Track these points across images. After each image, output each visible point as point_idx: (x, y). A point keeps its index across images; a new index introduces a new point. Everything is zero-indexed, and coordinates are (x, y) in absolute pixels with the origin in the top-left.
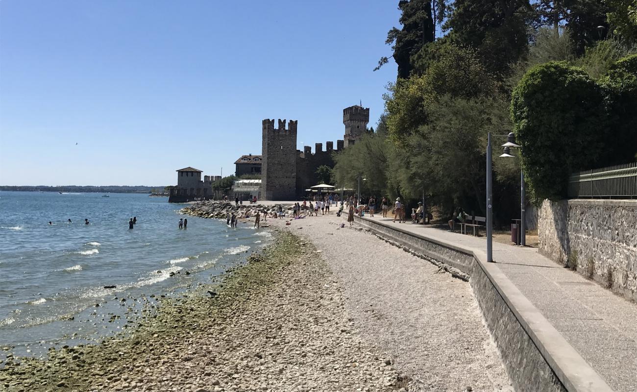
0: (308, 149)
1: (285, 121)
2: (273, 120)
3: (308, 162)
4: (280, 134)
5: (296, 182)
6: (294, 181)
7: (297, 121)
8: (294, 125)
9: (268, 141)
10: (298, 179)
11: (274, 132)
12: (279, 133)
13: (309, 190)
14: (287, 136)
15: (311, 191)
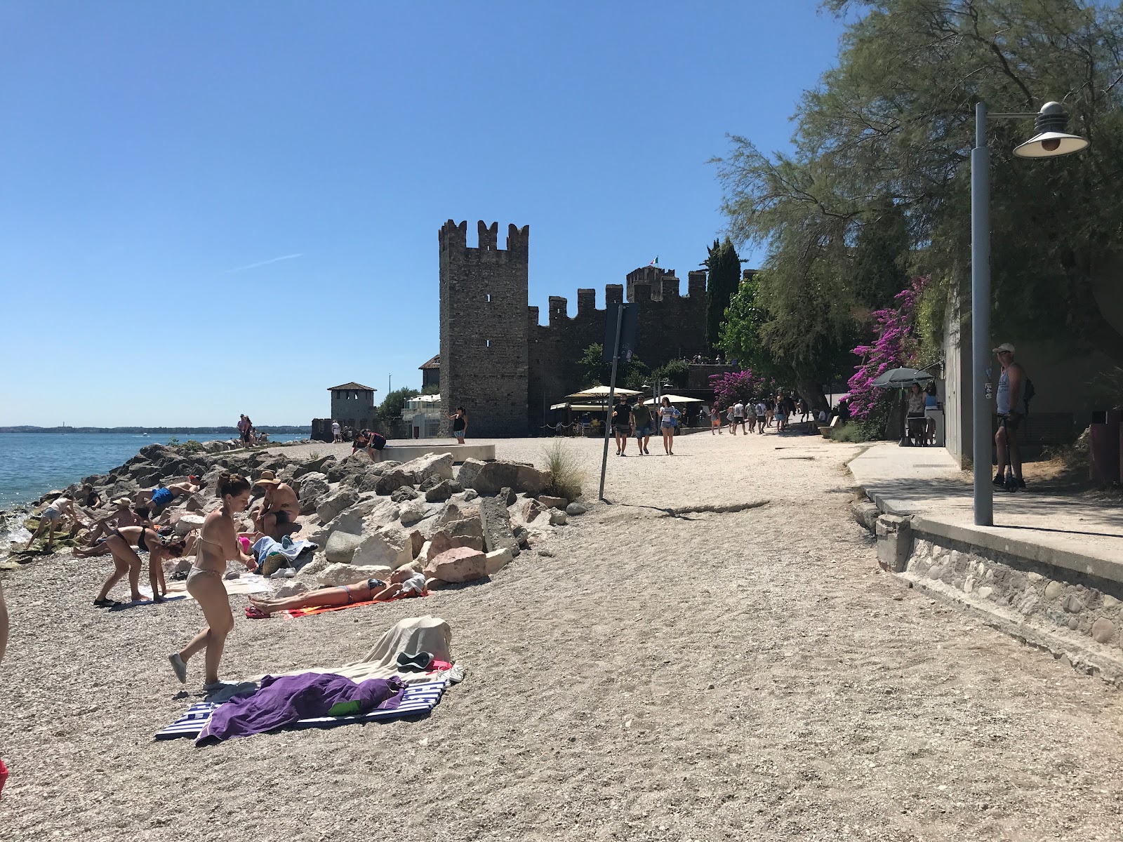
0: (558, 305)
1: (495, 225)
2: (464, 224)
3: (558, 338)
4: (483, 260)
5: (529, 390)
6: (524, 384)
7: (526, 228)
8: (519, 237)
9: (452, 279)
10: (533, 381)
11: (467, 256)
12: (480, 258)
13: (562, 406)
14: (500, 266)
15: (567, 408)
